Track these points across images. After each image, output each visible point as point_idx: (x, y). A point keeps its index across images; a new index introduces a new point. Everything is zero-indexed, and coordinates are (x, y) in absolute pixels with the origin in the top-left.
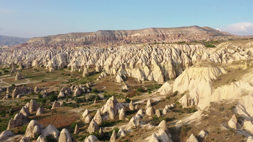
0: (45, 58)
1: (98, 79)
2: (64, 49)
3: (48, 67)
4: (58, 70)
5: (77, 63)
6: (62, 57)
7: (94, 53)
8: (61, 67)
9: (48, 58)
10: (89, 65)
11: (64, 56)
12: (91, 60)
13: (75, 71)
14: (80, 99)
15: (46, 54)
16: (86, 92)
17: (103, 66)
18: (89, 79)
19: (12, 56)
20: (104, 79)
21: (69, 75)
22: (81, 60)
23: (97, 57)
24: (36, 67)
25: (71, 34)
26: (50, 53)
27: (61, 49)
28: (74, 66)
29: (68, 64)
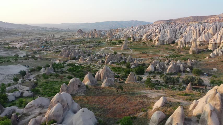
0: (155, 33)
1: (207, 58)
2: (176, 25)
3: (155, 41)
4: (165, 45)
5: (186, 39)
6: (171, 32)
7: (210, 28)
8: (167, 42)
9: (157, 32)
10: (201, 40)
11: (174, 31)
12: (205, 35)
13: (181, 46)
14: (170, 78)
15: (156, 28)
16: (184, 71)
17: (220, 43)
18: (195, 56)
19: (130, 31)
20: (217, 59)
21: (173, 50)
22: (191, 36)
23: (213, 32)
24: (145, 41)
25: (192, 17)
26: (161, 28)
27: (173, 25)
28: (181, 42)
29: (176, 39)
